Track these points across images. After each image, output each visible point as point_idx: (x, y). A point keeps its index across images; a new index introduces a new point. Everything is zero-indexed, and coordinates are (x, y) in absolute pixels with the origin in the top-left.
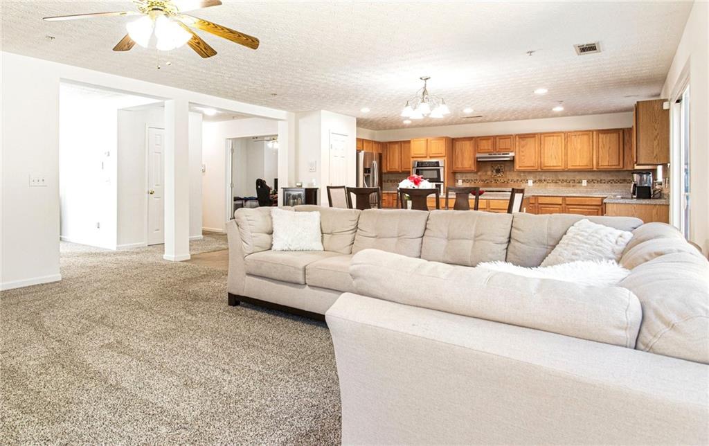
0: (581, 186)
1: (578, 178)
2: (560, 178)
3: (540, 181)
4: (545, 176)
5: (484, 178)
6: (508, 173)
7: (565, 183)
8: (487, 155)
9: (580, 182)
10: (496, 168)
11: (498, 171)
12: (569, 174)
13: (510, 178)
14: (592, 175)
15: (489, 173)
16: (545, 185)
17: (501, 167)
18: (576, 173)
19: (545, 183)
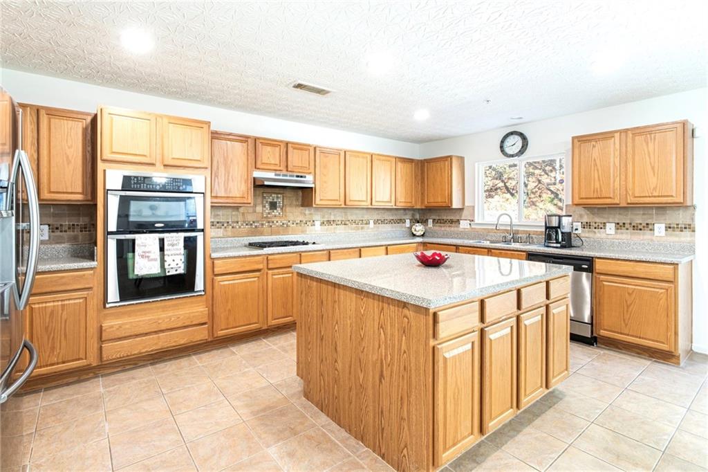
0: (368, 228)
1: (366, 217)
2: (349, 218)
3: (329, 222)
4: (334, 215)
5: (250, 218)
6: (288, 209)
7: (354, 225)
8: (271, 175)
9: (368, 223)
10: (270, 200)
11: (273, 206)
12: (357, 211)
13: (291, 218)
14: (378, 214)
15: (259, 209)
16: (334, 228)
17: (278, 197)
18: (365, 211)
19: (334, 226)
